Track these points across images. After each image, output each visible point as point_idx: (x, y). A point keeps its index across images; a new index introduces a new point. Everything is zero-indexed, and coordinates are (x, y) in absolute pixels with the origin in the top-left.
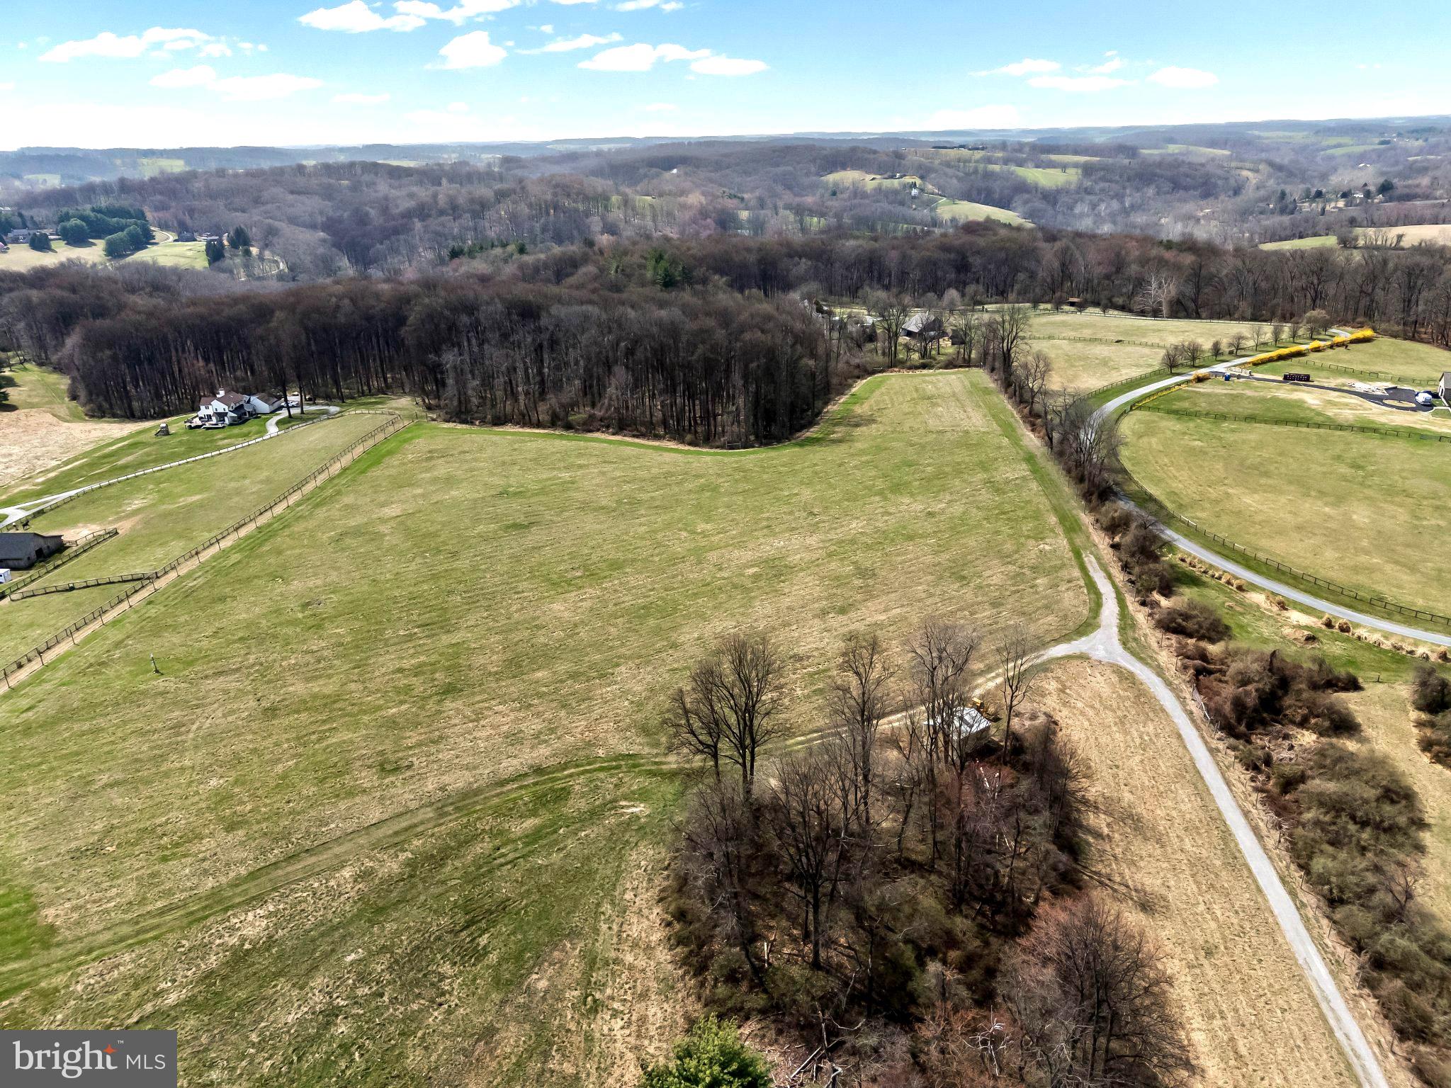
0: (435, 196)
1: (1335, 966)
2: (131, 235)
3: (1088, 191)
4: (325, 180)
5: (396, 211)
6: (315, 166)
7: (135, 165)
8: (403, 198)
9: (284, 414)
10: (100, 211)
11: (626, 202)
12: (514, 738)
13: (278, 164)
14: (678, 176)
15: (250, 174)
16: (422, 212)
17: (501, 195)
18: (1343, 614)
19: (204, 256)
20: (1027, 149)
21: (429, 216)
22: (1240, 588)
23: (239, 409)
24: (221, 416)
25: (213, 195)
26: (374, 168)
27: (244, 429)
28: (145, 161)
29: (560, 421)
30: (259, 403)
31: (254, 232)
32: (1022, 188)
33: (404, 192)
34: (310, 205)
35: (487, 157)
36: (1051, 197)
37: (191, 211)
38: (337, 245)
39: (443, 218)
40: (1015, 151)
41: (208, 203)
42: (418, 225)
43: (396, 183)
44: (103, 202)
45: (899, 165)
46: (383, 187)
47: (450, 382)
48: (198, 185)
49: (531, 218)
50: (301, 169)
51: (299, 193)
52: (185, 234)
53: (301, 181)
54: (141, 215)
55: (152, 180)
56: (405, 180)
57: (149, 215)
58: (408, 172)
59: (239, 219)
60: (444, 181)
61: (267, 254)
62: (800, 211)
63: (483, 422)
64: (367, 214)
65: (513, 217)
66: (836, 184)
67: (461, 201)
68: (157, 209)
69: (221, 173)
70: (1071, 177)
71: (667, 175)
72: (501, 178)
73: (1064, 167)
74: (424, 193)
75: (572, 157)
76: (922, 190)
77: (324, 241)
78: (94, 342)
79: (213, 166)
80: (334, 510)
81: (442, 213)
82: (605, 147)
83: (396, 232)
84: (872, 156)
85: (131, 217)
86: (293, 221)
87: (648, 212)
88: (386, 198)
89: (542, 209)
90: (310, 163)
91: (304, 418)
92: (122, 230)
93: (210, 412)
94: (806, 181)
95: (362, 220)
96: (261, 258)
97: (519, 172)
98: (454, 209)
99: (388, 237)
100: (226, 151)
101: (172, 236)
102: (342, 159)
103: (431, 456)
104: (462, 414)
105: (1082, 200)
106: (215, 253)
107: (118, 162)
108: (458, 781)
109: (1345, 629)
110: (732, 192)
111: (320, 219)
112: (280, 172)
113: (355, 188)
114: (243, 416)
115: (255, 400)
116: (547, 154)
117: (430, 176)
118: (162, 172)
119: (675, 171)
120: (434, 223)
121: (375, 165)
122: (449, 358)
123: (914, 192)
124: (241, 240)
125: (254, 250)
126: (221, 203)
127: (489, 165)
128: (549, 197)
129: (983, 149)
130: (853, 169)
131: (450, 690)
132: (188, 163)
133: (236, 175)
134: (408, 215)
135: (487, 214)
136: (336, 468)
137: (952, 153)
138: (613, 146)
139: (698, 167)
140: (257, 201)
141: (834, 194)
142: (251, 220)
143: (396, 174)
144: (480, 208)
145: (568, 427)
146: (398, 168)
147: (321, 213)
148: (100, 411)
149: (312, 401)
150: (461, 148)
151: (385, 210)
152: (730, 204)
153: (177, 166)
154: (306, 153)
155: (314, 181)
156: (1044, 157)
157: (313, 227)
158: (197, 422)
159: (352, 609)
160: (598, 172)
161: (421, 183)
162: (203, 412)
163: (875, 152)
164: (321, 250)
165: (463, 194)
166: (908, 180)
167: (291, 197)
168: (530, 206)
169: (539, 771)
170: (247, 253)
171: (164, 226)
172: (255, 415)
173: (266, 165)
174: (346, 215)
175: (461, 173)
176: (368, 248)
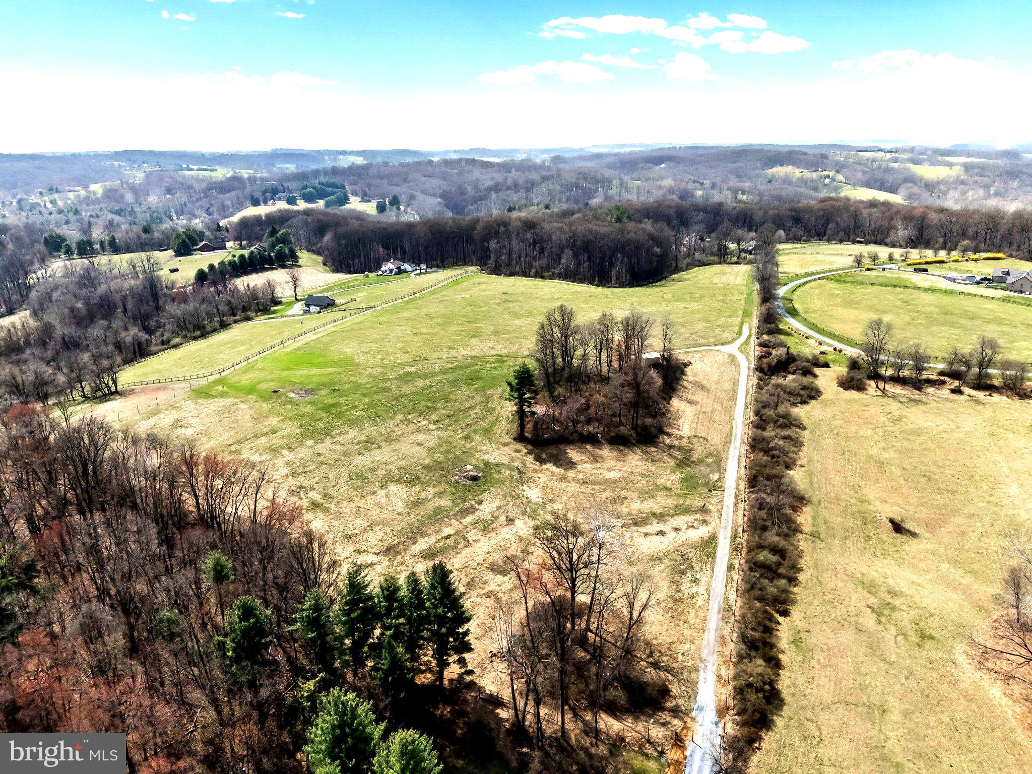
0: (506, 179)
1: (746, 417)
2: (338, 198)
3: (962, 183)
4: (444, 169)
5: (482, 187)
6: (439, 161)
7: (335, 160)
8: (487, 179)
9: (418, 271)
10: (323, 184)
11: (622, 184)
12: (493, 348)
13: (416, 160)
14: (664, 168)
15: (401, 165)
16: (496, 188)
17: (545, 179)
18: (839, 346)
19: (375, 209)
20: (929, 153)
21: (501, 190)
22: (807, 337)
23: (399, 268)
24: (391, 270)
25: (381, 177)
26: (473, 162)
27: (400, 276)
28: (341, 157)
29: (539, 275)
30: (407, 267)
31: (403, 198)
32: (911, 179)
33: (489, 176)
34: (435, 183)
35: (545, 156)
36: (930, 186)
37: (369, 186)
38: (447, 206)
39: (508, 192)
40: (920, 154)
41: (379, 181)
42: (494, 195)
43: (484, 171)
44: (323, 179)
45: (822, 163)
46: (477, 174)
47: (492, 256)
48: (373, 171)
49: (561, 193)
50: (430, 162)
51: (429, 176)
52: (366, 198)
53: (430, 169)
54: (343, 187)
55: (350, 167)
56: (490, 170)
57: (348, 188)
58: (492, 165)
59: (396, 190)
60: (513, 171)
61: (409, 210)
62: (735, 191)
63: (505, 275)
64: (465, 189)
65: (550, 192)
66: (773, 176)
67: (521, 182)
68: (351, 184)
69: (386, 164)
70: (956, 171)
71: (657, 168)
72: (549, 169)
73: (950, 165)
74: (499, 177)
75: (599, 156)
76: (833, 180)
77: (440, 203)
78: (337, 238)
79: (379, 160)
80: (439, 295)
81: (508, 188)
82: (623, 150)
83: (481, 199)
84: (803, 157)
85: (338, 187)
86: (424, 192)
87: (635, 190)
88: (478, 180)
89: (568, 187)
90: (435, 159)
91: (426, 273)
92: (333, 194)
93: (387, 268)
94: (753, 173)
95: (463, 192)
96: (405, 211)
97: (560, 166)
98: (516, 187)
99: (476, 202)
100: (387, 152)
101: (359, 199)
102: (455, 156)
103: (479, 284)
104: (496, 271)
105: (956, 189)
106: (381, 208)
107: (327, 158)
108: (473, 354)
109: (840, 351)
110: (696, 179)
111: (439, 192)
112: (419, 163)
113: (460, 174)
114: (400, 272)
115: (406, 265)
116: (584, 154)
117: (506, 167)
118: (353, 164)
119: (663, 166)
120: (502, 195)
121: (474, 160)
122: (493, 245)
123: (827, 181)
124: (395, 202)
125: (402, 208)
126: (385, 181)
127: (544, 162)
128: (573, 180)
129: (896, 152)
130: (788, 165)
131: (474, 336)
132: (365, 159)
133: (394, 166)
134: (489, 189)
135: (535, 190)
136: (440, 285)
137: (868, 155)
138: (628, 150)
139: (678, 163)
140: (405, 180)
141: (770, 181)
142: (401, 191)
143: (486, 165)
144: (531, 186)
145: (543, 277)
146: (487, 162)
147: (440, 188)
148: (337, 270)
149: (431, 268)
150: (529, 152)
151: (476, 187)
152: (691, 186)
153: (360, 161)
154: (433, 154)
155: (437, 170)
156: (940, 158)
157: (434, 195)
158: (380, 273)
159: (444, 316)
160: (611, 166)
161: (499, 171)
162: (383, 268)
163: (806, 154)
164: (438, 208)
165: (521, 178)
166: (826, 173)
167: (424, 179)
168: (562, 185)
169: (499, 356)
170: (398, 208)
171: (355, 194)
172: (405, 271)
173: (409, 160)
174: (453, 190)
175: (525, 166)
176: (464, 207)
